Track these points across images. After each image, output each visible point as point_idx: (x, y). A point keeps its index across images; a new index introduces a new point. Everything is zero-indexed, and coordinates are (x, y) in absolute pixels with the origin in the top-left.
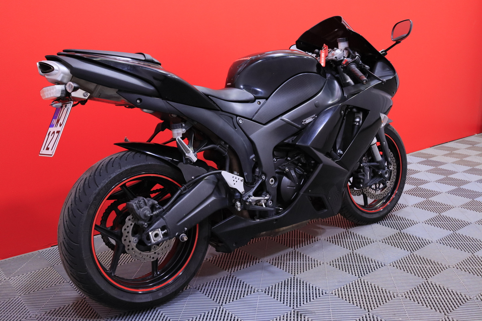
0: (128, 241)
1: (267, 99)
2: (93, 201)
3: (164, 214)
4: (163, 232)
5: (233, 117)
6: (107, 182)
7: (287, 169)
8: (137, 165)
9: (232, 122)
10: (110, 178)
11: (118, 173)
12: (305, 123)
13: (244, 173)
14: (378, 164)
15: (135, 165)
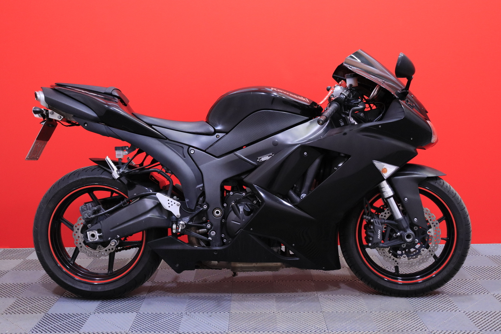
0: (77, 236)
1: (227, 133)
2: (52, 198)
3: (103, 220)
4: (99, 234)
5: (183, 147)
6: (65, 185)
7: (233, 204)
8: (92, 176)
9: (182, 151)
10: (68, 183)
11: (74, 180)
12: (260, 160)
13: (186, 199)
14: (397, 223)
15: (90, 177)
